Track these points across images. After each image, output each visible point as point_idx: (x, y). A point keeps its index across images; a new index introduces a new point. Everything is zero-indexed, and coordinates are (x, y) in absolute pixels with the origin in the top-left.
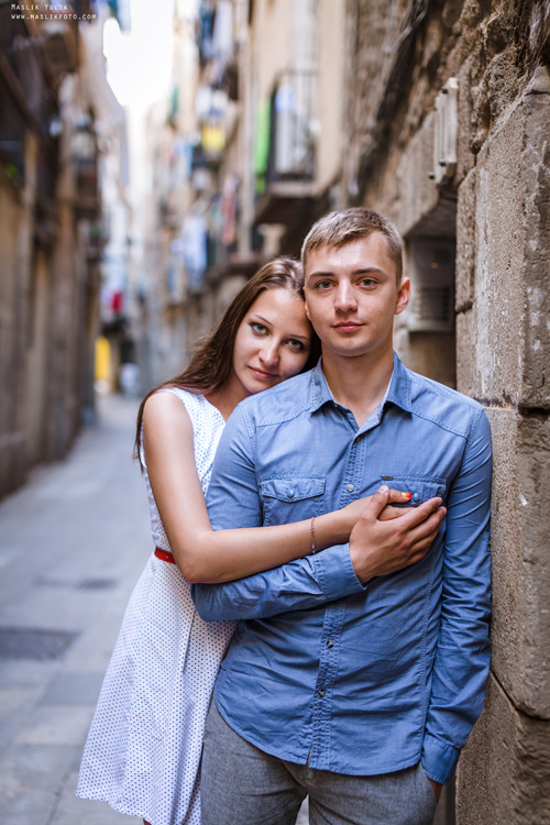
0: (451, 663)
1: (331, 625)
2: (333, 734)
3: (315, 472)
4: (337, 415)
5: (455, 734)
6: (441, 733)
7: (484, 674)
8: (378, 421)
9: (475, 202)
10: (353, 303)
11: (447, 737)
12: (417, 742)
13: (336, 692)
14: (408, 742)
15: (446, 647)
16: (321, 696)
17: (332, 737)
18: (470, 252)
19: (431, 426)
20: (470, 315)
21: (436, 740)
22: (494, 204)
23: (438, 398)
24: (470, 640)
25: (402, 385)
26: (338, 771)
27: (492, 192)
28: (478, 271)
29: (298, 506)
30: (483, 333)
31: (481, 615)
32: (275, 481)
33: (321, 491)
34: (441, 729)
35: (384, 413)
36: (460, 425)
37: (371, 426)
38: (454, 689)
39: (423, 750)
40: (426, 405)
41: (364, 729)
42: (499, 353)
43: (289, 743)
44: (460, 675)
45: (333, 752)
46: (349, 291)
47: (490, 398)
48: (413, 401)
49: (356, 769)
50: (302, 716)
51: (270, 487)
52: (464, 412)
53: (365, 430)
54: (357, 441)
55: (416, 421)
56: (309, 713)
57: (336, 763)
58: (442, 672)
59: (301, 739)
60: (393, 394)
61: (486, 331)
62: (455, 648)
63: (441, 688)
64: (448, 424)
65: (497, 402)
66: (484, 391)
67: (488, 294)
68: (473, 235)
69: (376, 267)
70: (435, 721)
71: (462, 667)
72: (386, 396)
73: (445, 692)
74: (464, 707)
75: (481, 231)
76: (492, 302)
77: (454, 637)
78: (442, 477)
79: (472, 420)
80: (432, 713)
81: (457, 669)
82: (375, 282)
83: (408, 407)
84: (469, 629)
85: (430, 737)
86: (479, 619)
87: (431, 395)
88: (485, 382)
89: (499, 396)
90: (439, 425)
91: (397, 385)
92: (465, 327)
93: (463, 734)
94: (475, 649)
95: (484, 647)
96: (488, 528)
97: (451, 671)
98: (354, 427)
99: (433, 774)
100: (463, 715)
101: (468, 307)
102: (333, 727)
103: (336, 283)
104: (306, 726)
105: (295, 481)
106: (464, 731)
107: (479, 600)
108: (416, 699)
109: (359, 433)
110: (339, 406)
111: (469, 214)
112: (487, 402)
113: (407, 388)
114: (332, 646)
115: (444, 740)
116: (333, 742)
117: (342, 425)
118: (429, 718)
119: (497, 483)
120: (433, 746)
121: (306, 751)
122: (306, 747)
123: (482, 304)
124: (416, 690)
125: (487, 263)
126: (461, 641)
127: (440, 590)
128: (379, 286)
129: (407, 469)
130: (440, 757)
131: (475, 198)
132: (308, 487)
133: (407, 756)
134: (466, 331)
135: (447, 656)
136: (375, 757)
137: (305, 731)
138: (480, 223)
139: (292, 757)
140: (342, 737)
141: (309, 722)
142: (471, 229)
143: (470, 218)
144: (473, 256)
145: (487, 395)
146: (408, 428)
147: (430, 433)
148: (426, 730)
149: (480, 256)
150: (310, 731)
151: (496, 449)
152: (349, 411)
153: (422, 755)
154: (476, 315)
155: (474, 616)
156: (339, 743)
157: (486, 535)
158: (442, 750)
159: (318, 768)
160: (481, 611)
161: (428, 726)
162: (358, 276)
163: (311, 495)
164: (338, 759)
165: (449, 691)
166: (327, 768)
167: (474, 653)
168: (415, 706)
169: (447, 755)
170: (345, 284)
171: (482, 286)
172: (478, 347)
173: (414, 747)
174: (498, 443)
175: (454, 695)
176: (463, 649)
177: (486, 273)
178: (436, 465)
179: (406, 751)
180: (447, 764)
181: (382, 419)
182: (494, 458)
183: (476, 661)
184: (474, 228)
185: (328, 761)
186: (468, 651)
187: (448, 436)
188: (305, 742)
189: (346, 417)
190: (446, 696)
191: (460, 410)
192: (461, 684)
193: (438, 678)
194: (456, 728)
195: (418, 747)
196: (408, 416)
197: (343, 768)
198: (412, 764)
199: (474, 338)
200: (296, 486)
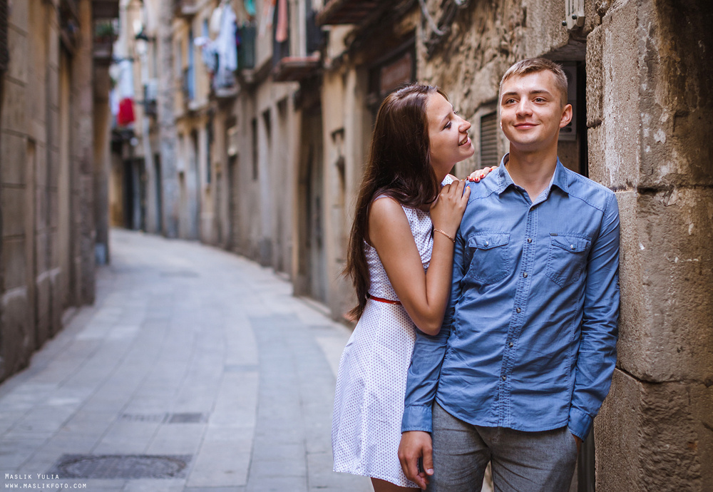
0: (590, 362)
1: (513, 332)
2: (512, 405)
3: (503, 230)
4: (516, 193)
5: (590, 407)
6: (581, 406)
7: (612, 368)
8: (546, 198)
9: (602, 50)
10: (529, 111)
11: (585, 408)
12: (566, 412)
13: (513, 378)
14: (561, 412)
15: (587, 351)
16: (504, 380)
17: (512, 408)
18: (598, 85)
19: (581, 202)
20: (600, 129)
21: (578, 410)
22: (617, 56)
23: (585, 185)
24: (604, 346)
25: (562, 175)
26: (516, 429)
27: (615, 47)
28: (606, 99)
29: (491, 252)
30: (611, 142)
31: (611, 330)
32: (476, 237)
33: (506, 242)
34: (581, 403)
35: (550, 192)
36: (599, 202)
37: (541, 201)
38: (591, 379)
39: (569, 416)
40: (577, 190)
41: (532, 403)
42: (623, 155)
43: (486, 416)
44: (596, 369)
45: (512, 417)
46: (526, 104)
47: (617, 186)
48: (569, 186)
49: (528, 428)
50: (493, 396)
51: (473, 241)
52: (602, 195)
53: (536, 203)
54: (531, 210)
55: (572, 199)
56: (497, 393)
57: (515, 424)
58: (584, 368)
59: (493, 411)
60: (557, 180)
61: (613, 140)
62: (594, 351)
63: (582, 378)
64: (592, 202)
65: (622, 188)
66: (612, 182)
67: (615, 115)
68: (601, 73)
69: (546, 90)
70: (578, 398)
71: (597, 364)
72: (552, 181)
73: (585, 380)
74: (597, 388)
75: (607, 71)
76: (616, 121)
77: (593, 344)
78: (589, 236)
79: (606, 200)
80: (576, 393)
81: (594, 365)
82: (544, 100)
83: (566, 189)
84: (603, 339)
85: (574, 409)
86: (609, 332)
87: (580, 184)
88: (613, 175)
89: (624, 183)
90: (586, 202)
91: (559, 175)
92: (595, 138)
93: (596, 408)
94: (607, 352)
95: (611, 352)
96: (617, 272)
97: (590, 367)
98: (528, 202)
99: (576, 431)
100: (596, 395)
101: (597, 124)
102: (512, 401)
103: (519, 99)
104: (496, 402)
105: (489, 236)
106: (597, 406)
107: (610, 319)
108: (565, 384)
109: (532, 205)
110: (518, 187)
111: (597, 58)
112: (614, 189)
113: (565, 177)
114: (512, 346)
115: (583, 410)
116: (512, 411)
117: (521, 201)
118: (573, 397)
119: (624, 241)
120: (576, 414)
121: (496, 419)
122: (497, 416)
123: (609, 122)
124: (565, 379)
125: (612, 94)
126: (597, 347)
127: (581, 316)
128: (548, 103)
129: (567, 229)
130: (580, 421)
131: (602, 47)
132: (498, 239)
133: (561, 420)
134: (596, 141)
135: (587, 357)
136: (540, 420)
137: (495, 405)
138: (606, 66)
139: (489, 423)
140: (517, 408)
141: (497, 399)
142: (599, 69)
143: (598, 60)
144: (601, 88)
145: (614, 184)
146: (565, 202)
147: (581, 206)
148: (571, 404)
149: (607, 88)
150: (498, 405)
151: (622, 219)
152: (525, 191)
153: (569, 421)
154: (604, 129)
155: (606, 331)
156: (516, 411)
157: (615, 278)
158: (582, 417)
159: (504, 426)
160: (611, 327)
161: (573, 403)
162: (533, 95)
163: (500, 244)
164: (515, 422)
165: (588, 379)
166: (509, 426)
167: (606, 356)
168: (564, 389)
169: (585, 420)
170: (524, 99)
171: (608, 110)
172: (606, 152)
173: (564, 415)
174: (624, 215)
175: (591, 382)
176: (599, 352)
177: (612, 101)
178: (586, 227)
179: (560, 417)
180: (584, 425)
181: (549, 197)
182: (621, 226)
183: (607, 361)
184: (601, 68)
185: (510, 422)
186: (603, 353)
187: (592, 209)
188: (496, 412)
189: (523, 195)
190: (586, 383)
191: (599, 194)
192: (596, 375)
193: (580, 371)
194: (592, 403)
195: (566, 415)
196: (566, 195)
197: (519, 427)
198: (564, 425)
199: (603, 147)
200: (490, 239)
